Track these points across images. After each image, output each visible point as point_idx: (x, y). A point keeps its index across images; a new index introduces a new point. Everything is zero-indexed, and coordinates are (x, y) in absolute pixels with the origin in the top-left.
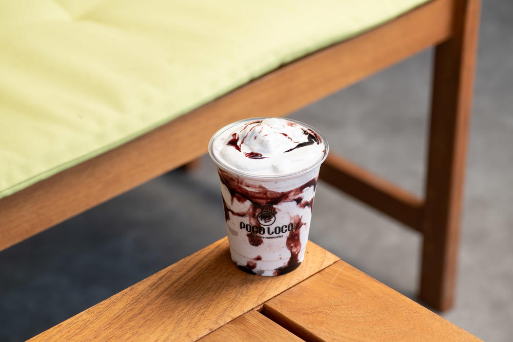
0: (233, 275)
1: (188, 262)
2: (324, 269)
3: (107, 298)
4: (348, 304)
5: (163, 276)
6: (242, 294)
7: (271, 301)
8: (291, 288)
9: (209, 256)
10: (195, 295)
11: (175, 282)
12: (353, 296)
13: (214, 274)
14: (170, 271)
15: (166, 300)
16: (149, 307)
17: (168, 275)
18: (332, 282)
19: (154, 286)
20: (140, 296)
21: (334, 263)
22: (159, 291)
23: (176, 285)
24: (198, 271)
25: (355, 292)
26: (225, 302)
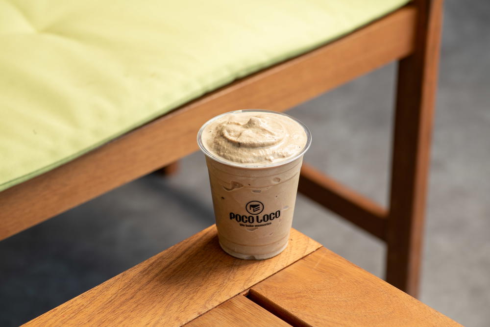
0: (221, 261)
1: (178, 249)
2: (307, 255)
3: (100, 284)
4: (330, 289)
5: (153, 263)
6: (229, 279)
7: (256, 286)
8: (275, 273)
9: (198, 243)
10: (184, 280)
11: (165, 268)
12: (335, 281)
13: (202, 260)
14: (160, 258)
15: (157, 285)
16: (141, 292)
17: (158, 261)
18: (315, 267)
19: (145, 272)
20: (132, 281)
21: (317, 250)
22: (149, 277)
23: (165, 271)
24: (187, 258)
25: (337, 277)
26: (212, 287)
